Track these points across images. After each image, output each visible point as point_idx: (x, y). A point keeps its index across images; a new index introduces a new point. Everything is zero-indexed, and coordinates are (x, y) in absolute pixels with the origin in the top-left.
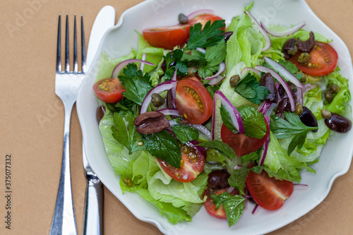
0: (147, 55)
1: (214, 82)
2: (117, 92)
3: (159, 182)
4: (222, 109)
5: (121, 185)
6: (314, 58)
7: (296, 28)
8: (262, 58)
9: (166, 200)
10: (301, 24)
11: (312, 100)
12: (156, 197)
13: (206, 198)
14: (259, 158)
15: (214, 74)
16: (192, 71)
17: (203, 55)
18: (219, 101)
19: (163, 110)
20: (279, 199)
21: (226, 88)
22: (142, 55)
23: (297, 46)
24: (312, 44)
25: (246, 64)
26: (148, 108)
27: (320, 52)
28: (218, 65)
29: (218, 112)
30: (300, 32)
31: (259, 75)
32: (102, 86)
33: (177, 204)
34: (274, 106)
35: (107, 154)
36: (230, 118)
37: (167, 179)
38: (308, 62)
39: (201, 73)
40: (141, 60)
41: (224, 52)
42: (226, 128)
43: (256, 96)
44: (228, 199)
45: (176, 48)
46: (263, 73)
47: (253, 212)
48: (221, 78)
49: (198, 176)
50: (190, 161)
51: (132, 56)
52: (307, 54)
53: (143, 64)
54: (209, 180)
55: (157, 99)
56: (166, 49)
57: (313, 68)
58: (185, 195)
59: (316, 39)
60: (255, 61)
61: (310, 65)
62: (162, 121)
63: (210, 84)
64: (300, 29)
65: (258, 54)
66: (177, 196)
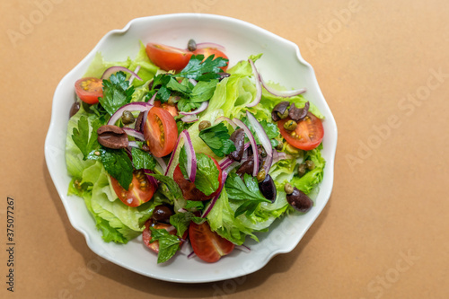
0: (142, 68)
1: (187, 119)
2: (95, 95)
3: (105, 196)
4: (183, 150)
5: (71, 186)
6: (300, 129)
7: (295, 92)
8: (245, 112)
9: (105, 216)
10: (302, 90)
11: (282, 170)
12: (96, 210)
13: (144, 227)
14: (204, 209)
15: (192, 110)
16: (173, 100)
17: (191, 87)
18: (183, 141)
19: (129, 129)
20: (215, 253)
21: (194, 131)
22: (136, 67)
23: (289, 111)
24: (303, 115)
25: (225, 114)
26: (117, 121)
27: (308, 125)
28: (201, 103)
29: (178, 151)
30: (297, 97)
31: (234, 128)
32: (84, 84)
33: (114, 223)
34: (237, 164)
35: (66, 152)
36: (186, 162)
37: (113, 196)
38: (292, 131)
39: (180, 105)
40: (133, 72)
41: (212, 92)
42: (180, 170)
43: (221, 149)
44: (164, 237)
45: (171, 72)
46: (238, 128)
47: (189, 256)
48: (195, 118)
49: (142, 205)
50: (140, 188)
51: (125, 65)
52: (294, 123)
53: (133, 77)
54: (154, 211)
55: (128, 116)
56: (161, 69)
57: (295, 138)
58: (125, 217)
59: (311, 110)
60: (237, 112)
61: (294, 134)
62: (123, 139)
63: (183, 119)
64: (299, 95)
65: (243, 107)
66: (116, 215)
